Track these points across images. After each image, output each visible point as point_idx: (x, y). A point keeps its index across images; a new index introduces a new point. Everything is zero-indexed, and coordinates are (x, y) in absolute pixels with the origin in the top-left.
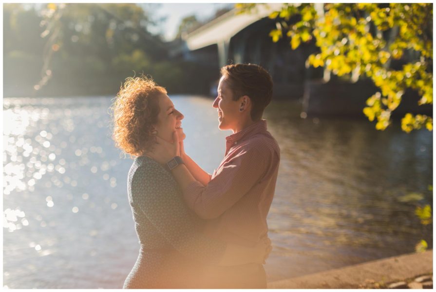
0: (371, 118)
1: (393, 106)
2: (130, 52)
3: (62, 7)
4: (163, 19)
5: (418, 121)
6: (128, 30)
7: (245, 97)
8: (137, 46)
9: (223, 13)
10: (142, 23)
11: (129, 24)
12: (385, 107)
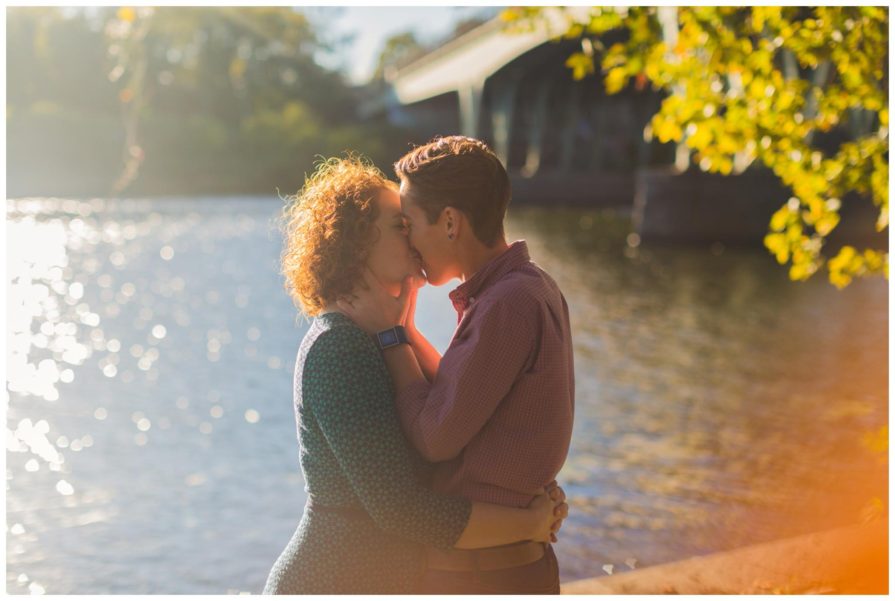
0: (782, 257)
1: (826, 227)
2: (278, 107)
3: (146, 13)
4: (348, 39)
6: (276, 62)
7: (447, 209)
8: (292, 95)
9: (470, 27)
10: (306, 48)
11: (278, 48)
12: (809, 231)
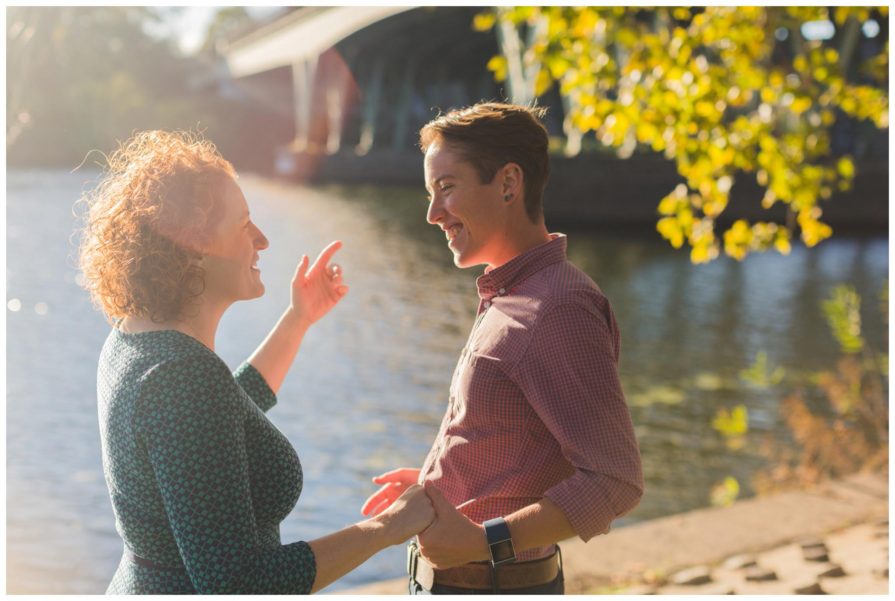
0: (677, 241)
5: (758, 237)
7: (508, 166)
8: (119, 65)
12: (699, 214)
